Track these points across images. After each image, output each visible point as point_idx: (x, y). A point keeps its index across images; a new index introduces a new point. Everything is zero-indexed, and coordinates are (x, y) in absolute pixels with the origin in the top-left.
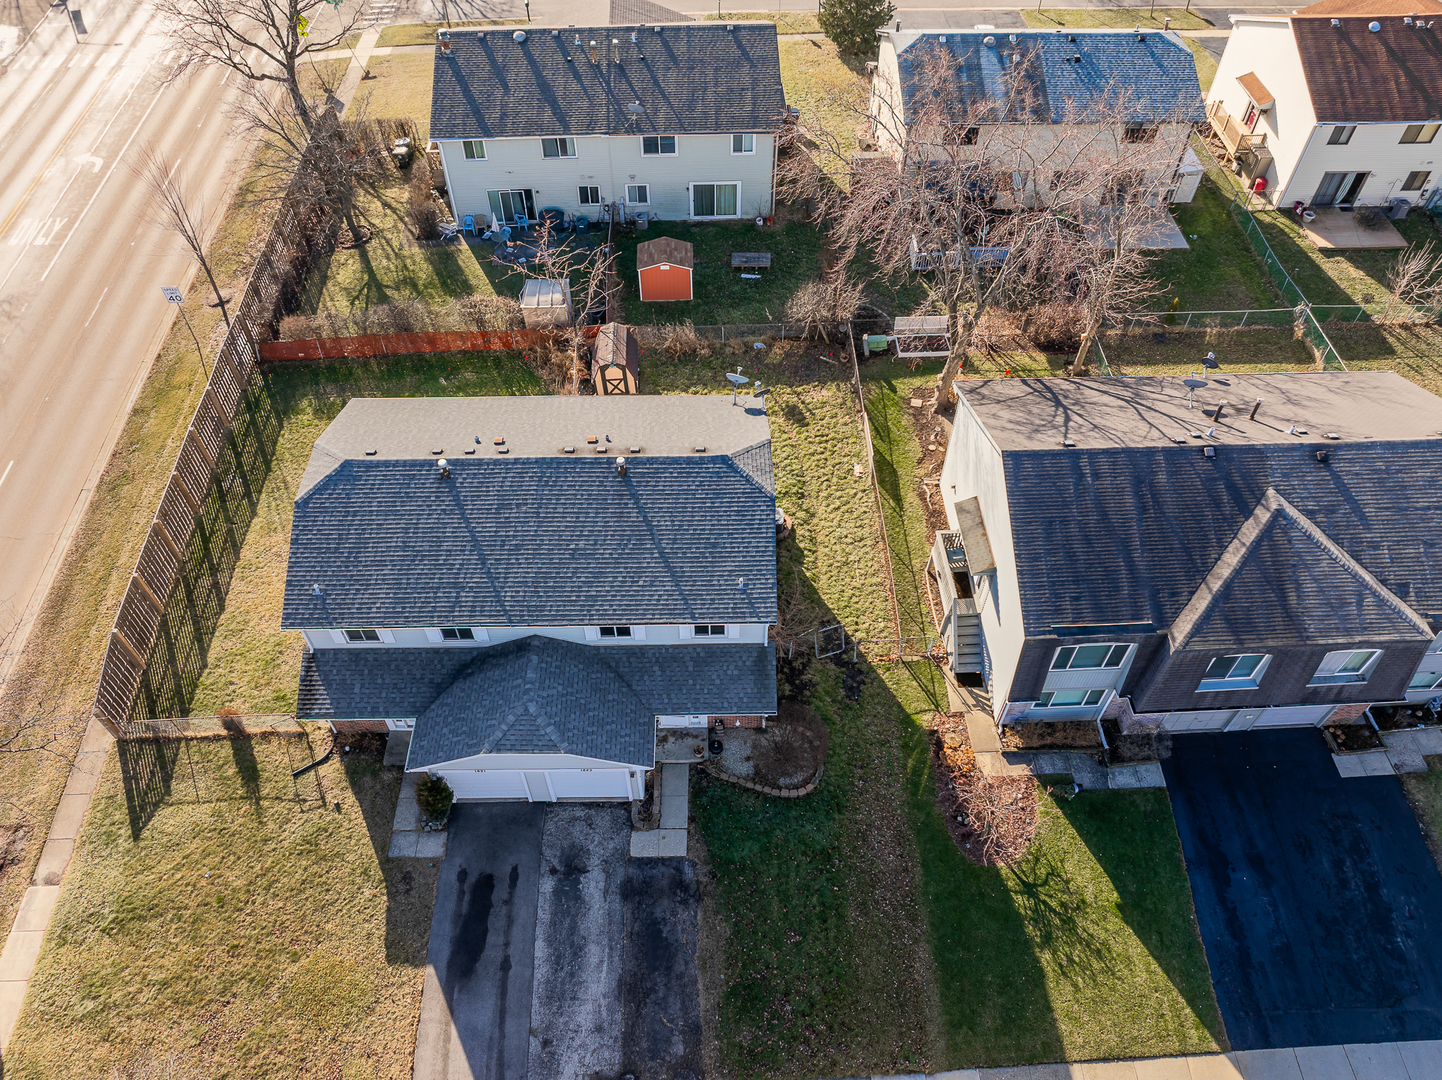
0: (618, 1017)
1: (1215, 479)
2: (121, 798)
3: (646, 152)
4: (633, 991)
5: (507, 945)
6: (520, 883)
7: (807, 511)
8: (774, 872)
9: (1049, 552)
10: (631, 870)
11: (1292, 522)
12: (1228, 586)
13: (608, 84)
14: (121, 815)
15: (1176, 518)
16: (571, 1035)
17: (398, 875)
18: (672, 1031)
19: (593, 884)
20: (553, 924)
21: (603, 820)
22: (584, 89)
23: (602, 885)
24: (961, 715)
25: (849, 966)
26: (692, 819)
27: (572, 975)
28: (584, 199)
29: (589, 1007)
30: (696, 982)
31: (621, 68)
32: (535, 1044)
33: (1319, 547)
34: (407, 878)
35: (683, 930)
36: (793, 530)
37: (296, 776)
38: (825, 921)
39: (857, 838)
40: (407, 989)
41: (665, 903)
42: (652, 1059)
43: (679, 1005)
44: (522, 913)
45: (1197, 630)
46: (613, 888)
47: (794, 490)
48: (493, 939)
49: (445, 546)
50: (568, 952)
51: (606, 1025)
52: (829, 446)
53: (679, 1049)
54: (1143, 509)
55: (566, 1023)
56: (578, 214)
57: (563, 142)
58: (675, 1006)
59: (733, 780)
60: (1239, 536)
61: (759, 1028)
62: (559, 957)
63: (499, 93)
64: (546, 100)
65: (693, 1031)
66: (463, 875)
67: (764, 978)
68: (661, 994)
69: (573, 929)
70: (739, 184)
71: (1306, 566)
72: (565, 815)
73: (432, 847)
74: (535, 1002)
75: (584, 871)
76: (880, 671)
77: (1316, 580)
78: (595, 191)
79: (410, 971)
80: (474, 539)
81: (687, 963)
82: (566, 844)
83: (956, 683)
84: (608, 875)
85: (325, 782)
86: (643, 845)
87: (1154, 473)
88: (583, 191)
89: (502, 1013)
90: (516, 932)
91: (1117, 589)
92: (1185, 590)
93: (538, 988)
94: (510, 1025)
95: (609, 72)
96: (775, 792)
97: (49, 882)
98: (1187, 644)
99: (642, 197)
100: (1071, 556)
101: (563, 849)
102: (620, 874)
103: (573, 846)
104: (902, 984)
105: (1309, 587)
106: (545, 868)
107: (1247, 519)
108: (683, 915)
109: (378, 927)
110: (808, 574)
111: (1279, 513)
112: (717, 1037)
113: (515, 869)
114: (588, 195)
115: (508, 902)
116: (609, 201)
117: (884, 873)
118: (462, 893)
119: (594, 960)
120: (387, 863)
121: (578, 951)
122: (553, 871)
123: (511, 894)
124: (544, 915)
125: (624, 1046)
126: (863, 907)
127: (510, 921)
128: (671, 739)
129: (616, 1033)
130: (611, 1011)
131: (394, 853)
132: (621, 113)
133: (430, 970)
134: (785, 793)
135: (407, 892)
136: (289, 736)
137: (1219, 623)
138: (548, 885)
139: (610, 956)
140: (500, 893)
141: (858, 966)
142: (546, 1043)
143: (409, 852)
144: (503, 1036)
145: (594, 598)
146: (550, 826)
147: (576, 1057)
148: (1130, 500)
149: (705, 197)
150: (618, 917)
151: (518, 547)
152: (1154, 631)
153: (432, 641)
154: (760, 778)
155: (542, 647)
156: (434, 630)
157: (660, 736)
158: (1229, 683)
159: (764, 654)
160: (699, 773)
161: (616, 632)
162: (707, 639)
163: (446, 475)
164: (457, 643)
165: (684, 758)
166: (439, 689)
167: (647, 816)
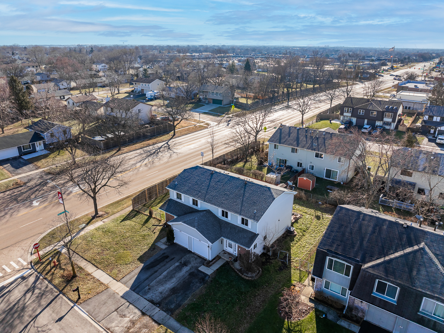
0: (167, 293)
1: (404, 234)
2: (124, 217)
3: (315, 157)
4: (174, 291)
5: (160, 269)
6: (172, 261)
7: (303, 234)
8: (226, 288)
9: (337, 232)
10: (196, 271)
11: (426, 253)
12: (391, 260)
13: (313, 140)
14: (122, 219)
15: (384, 238)
16: (155, 290)
17: (153, 247)
18: (175, 302)
19: (186, 269)
20: (172, 270)
21: (199, 260)
22: (307, 140)
23: (187, 270)
24: (306, 286)
25: (225, 316)
26: (217, 270)
27: (166, 281)
28: (298, 166)
29: (163, 288)
30: (189, 297)
31: (318, 138)
32: (147, 287)
33: (434, 264)
34: (154, 249)
35: (195, 287)
36: (296, 235)
37: (153, 225)
38: (228, 304)
39: (253, 295)
40: (136, 265)
41: (197, 280)
42: (165, 305)
43: (181, 299)
44: (168, 265)
45: (373, 267)
46: (189, 272)
47: (304, 229)
48: (158, 266)
49: (203, 184)
50: (170, 277)
51: (163, 293)
52: (321, 226)
53: (172, 307)
54: (373, 232)
55: (156, 288)
56: (296, 169)
57: (296, 149)
58: (180, 298)
59: (233, 268)
60: (404, 250)
61: (193, 314)
62: (167, 276)
63: (287, 137)
64: (297, 140)
65: (178, 306)
66: (164, 253)
67: (203, 306)
68: (179, 295)
69: (175, 273)
70: (338, 171)
71: (425, 266)
72: (192, 255)
73: (164, 247)
74: (155, 281)
75: (186, 266)
76: (292, 269)
77: (427, 271)
78: (301, 164)
79: (139, 263)
80: (209, 185)
81: (190, 293)
82: (188, 260)
83: (310, 279)
84: (191, 269)
85: (156, 229)
86: (203, 269)
87: (383, 225)
88: (298, 163)
89: (147, 279)
90: (164, 268)
91: (353, 248)
92: (376, 257)
93: (158, 279)
94: (146, 282)
95: (314, 138)
96: (241, 275)
97: (103, 222)
98: (366, 269)
99: (312, 169)
100: (343, 235)
101: (186, 260)
102: (193, 270)
103: (189, 261)
104: (235, 328)
105: (423, 272)
106: (180, 261)
107: (410, 247)
108: (198, 284)
109: (141, 253)
110: (291, 244)
111: (423, 249)
112: (182, 310)
113: (174, 258)
114: (299, 164)
115: (167, 262)
116: (304, 168)
117: (253, 306)
118: (161, 256)
119: (173, 281)
120: (154, 244)
121: (171, 278)
122: (181, 263)
123: (169, 261)
124: (171, 268)
125: (163, 299)
126: (240, 308)
127: (165, 265)
128: (227, 254)
129: (164, 296)
130: (166, 291)
131: (156, 244)
132: (312, 146)
133: (143, 265)
134: (243, 276)
135: (152, 251)
136: (158, 220)
137: (381, 268)
138: (177, 264)
139: (176, 282)
140: (168, 260)
141: (227, 318)
142: (149, 289)
143: (159, 245)
144: (143, 282)
145: (223, 203)
146: (188, 255)
147: (152, 295)
148: (370, 229)
149: (329, 173)
150: (185, 277)
151: (216, 189)
152: (359, 262)
153: (190, 204)
154: (240, 271)
155: (208, 212)
156: (191, 199)
157: (225, 252)
158: (385, 297)
159: (255, 236)
160: (227, 263)
161: (225, 214)
162: (244, 226)
163: (212, 173)
164: (194, 207)
165: (226, 258)
166: (186, 214)
167: (208, 263)
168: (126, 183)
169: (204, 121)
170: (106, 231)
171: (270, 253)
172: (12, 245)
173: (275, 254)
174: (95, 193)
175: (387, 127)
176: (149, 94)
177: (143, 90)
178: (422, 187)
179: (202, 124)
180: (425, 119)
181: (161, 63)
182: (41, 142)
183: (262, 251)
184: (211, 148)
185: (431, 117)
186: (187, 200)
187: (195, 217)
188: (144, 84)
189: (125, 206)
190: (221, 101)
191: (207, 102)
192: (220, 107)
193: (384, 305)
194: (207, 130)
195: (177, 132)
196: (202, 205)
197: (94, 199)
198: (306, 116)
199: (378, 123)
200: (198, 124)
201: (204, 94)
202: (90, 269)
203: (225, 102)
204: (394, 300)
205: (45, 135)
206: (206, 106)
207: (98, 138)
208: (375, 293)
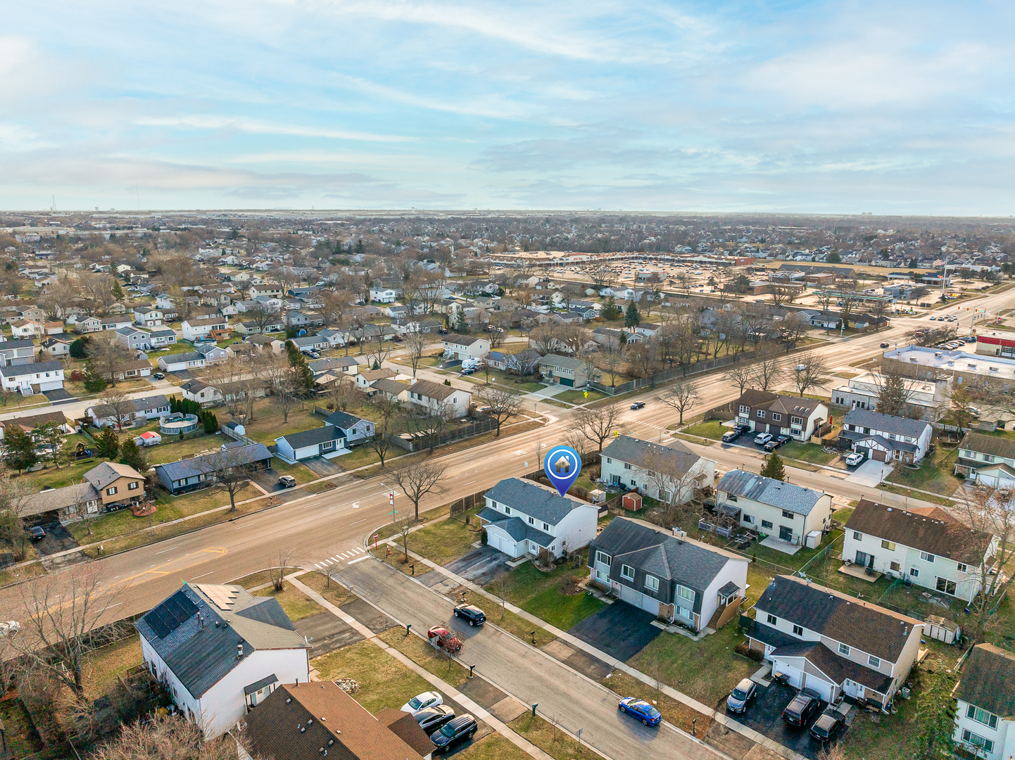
0: (480, 575)
1: (654, 537)
2: (444, 522)
4: (485, 574)
5: (474, 560)
6: (485, 556)
8: (524, 576)
10: (503, 564)
12: (636, 553)
14: (442, 523)
18: (485, 580)
19: (495, 562)
20: (484, 562)
21: (506, 557)
26: (520, 564)
27: (479, 568)
28: (632, 484)
29: (477, 572)
35: (501, 573)
37: (469, 530)
38: (524, 584)
41: (503, 570)
42: (477, 581)
44: (481, 559)
45: (622, 556)
46: (498, 564)
50: (482, 566)
55: (471, 572)
56: (628, 487)
58: (490, 578)
59: (534, 564)
60: (648, 547)
65: (488, 582)
66: (479, 551)
68: (489, 576)
69: (486, 564)
71: (655, 557)
72: (501, 554)
73: (478, 547)
74: (470, 568)
75: (496, 560)
78: (635, 482)
79: (459, 556)
81: (496, 576)
84: (499, 562)
85: (472, 533)
88: (632, 481)
93: (473, 566)
94: (463, 568)
96: (539, 569)
97: (423, 526)
98: (617, 557)
102: (501, 563)
103: (498, 557)
106: (491, 557)
107: (652, 546)
108: (504, 572)
113: (487, 554)
115: (481, 557)
116: (637, 487)
118: (475, 553)
120: (470, 545)
123: (483, 556)
125: (475, 579)
127: (478, 559)
128: (531, 555)
129: (476, 577)
131: (472, 544)
136: (474, 526)
137: (627, 557)
139: (487, 569)
142: (466, 572)
143: (474, 545)
145: (530, 511)
146: (497, 554)
147: (467, 575)
150: (494, 567)
153: (504, 512)
154: (539, 566)
155: (518, 518)
156: (505, 506)
157: (529, 553)
158: (628, 578)
159: (553, 538)
160: (530, 561)
161: (531, 521)
162: (545, 531)
163: (526, 485)
164: (507, 514)
165: (530, 558)
166: (499, 520)
167: (514, 560)
168: (446, 490)
169: (541, 414)
170: (427, 532)
171: (568, 557)
172: (348, 538)
173: (571, 558)
174: (418, 498)
175: (796, 437)
176: (467, 364)
177: (456, 354)
178: (747, 514)
179: (537, 420)
180: (845, 429)
181: (488, 287)
182: (342, 439)
183: (562, 555)
184: (537, 457)
185: (852, 427)
186: (501, 508)
187: (506, 521)
188: (459, 346)
189: (443, 513)
190: (573, 381)
191: (551, 381)
192: (569, 391)
193: (627, 583)
194: (543, 428)
195: (502, 431)
196: (514, 513)
197: (416, 503)
198: (686, 415)
199: (784, 431)
200: (533, 420)
201: (549, 369)
202: (418, 558)
203: (577, 383)
204: (632, 580)
205: (348, 432)
206: (550, 388)
207: (405, 436)
208: (622, 575)
